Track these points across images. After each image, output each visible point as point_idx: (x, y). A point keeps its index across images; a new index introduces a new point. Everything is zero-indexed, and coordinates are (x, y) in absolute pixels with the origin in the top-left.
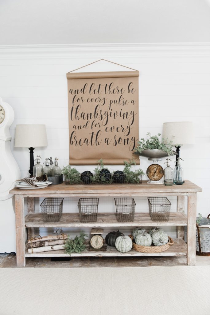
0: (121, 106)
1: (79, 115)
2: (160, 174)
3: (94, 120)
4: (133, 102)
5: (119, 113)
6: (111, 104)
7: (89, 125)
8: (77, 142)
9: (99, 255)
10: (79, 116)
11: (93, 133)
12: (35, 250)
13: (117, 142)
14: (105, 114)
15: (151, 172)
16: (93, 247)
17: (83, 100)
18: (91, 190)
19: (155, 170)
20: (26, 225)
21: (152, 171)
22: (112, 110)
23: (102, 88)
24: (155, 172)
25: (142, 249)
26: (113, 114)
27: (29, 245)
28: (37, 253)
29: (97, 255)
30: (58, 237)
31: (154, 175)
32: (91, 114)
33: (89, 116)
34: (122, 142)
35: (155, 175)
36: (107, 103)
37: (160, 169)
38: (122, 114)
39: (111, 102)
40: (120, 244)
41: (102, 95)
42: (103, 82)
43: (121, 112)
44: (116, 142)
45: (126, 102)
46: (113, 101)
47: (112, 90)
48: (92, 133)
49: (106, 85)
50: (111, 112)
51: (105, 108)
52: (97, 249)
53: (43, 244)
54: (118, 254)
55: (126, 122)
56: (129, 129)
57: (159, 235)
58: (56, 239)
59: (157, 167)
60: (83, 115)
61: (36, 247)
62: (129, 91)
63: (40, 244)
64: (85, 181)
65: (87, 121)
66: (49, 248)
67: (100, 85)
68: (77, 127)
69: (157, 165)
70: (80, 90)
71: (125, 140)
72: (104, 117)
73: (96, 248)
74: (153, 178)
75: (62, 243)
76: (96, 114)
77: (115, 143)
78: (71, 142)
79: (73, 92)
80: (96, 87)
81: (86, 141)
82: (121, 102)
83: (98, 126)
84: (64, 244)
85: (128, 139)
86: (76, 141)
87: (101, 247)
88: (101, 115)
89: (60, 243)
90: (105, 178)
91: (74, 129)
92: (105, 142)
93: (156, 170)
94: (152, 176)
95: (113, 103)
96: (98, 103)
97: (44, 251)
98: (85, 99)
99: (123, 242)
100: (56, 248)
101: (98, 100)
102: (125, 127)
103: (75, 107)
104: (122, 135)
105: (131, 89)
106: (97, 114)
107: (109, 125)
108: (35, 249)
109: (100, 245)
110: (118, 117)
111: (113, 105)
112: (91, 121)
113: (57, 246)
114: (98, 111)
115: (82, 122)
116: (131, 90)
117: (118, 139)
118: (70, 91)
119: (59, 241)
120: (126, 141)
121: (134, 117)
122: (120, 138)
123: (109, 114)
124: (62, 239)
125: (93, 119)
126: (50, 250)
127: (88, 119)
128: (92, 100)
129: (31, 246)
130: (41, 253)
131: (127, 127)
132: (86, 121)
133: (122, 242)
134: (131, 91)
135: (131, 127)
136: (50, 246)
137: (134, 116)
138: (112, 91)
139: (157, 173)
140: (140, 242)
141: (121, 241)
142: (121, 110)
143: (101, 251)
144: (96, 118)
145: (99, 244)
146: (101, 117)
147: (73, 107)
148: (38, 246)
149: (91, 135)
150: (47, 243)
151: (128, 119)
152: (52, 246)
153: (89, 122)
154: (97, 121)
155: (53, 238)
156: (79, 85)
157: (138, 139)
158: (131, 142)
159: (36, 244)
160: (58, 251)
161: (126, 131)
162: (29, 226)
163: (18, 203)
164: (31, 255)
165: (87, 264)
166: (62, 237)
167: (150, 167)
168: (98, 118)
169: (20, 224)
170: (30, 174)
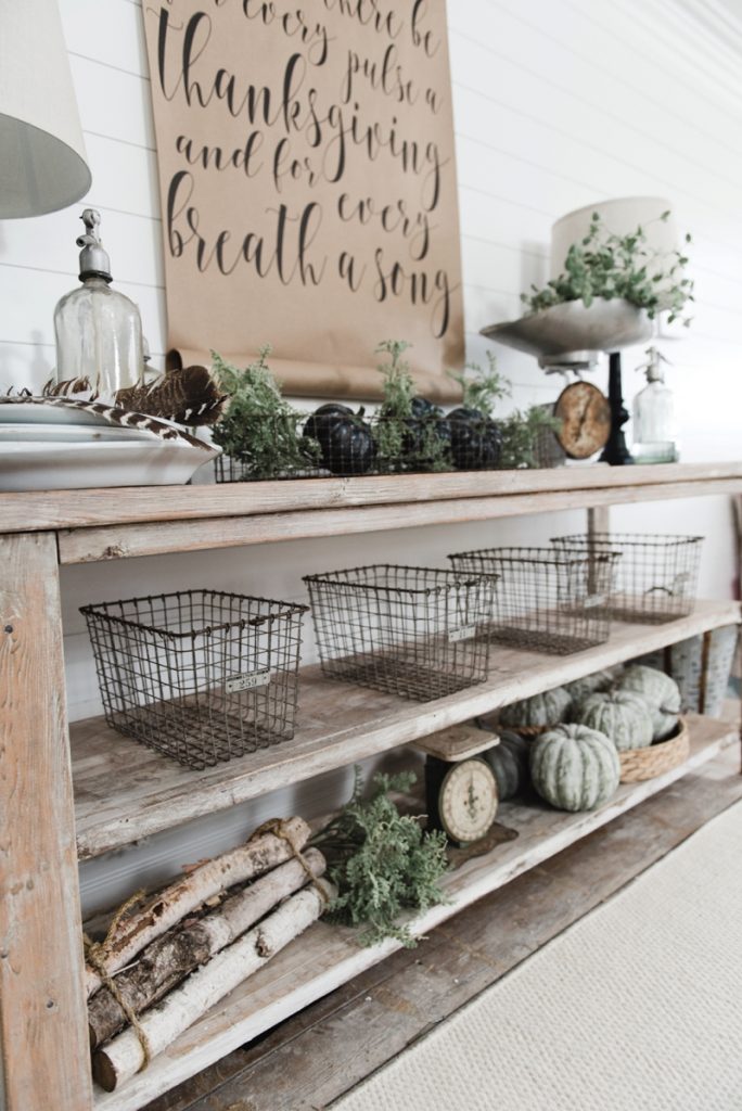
0: (393, 104)
1: (203, 74)
2: (599, 427)
3: (285, 134)
4: (431, 98)
5: (385, 135)
6: (354, 75)
7: (263, 154)
8: (202, 244)
9: (519, 866)
10: (208, 89)
11: (283, 208)
12: (160, 1027)
13: (388, 283)
14: (330, 117)
15: (567, 420)
19: (581, 408)
20: (88, 838)
21: (574, 414)
22: (357, 107)
24: (582, 420)
25: (642, 765)
26: (362, 132)
27: (103, 1017)
28: (175, 1050)
29: (511, 873)
30: (252, 856)
31: (578, 435)
32: (267, 92)
33: (259, 102)
34: (404, 284)
35: (584, 432)
37: (597, 403)
38: (398, 147)
41: (314, 6)
43: (393, 134)
44: (383, 280)
45: (409, 86)
46: (362, 63)
48: (278, 209)
50: (355, 119)
51: (329, 86)
52: (479, 841)
53: (199, 946)
54: (581, 826)
55: (414, 188)
56: (423, 227)
58: (248, 870)
59: (587, 398)
60: (223, 84)
61: (157, 1004)
62: (415, 39)
63: (183, 961)
65: (253, 128)
66: (244, 959)
68: (196, 151)
69: (588, 385)
71: (414, 277)
72: (329, 133)
73: (474, 837)
74: (577, 445)
75: (298, 886)
76: (291, 105)
77: (380, 286)
78: (171, 242)
81: (251, 249)
82: (392, 79)
83: (303, 174)
84: (307, 885)
85: (424, 276)
86: (196, 239)
87: (490, 822)
88: (312, 121)
89: (287, 891)
90: (443, 438)
91: (181, 162)
92: (342, 276)
93: (585, 410)
94: (572, 435)
95: (361, 70)
96: (293, 45)
97: (216, 998)
100: (279, 931)
101: (294, 24)
102: (411, 215)
103: (178, 20)
104: (401, 249)
105: (422, 29)
106: (298, 104)
107: (352, 188)
108: (155, 1016)
109: (486, 814)
110: (382, 151)
111: (360, 82)
112: (269, 136)
113: (276, 917)
114: (299, 94)
115: (221, 126)
116: (423, 35)
117: (390, 271)
119: (276, 876)
120: (419, 288)
121: (438, 175)
122: (397, 268)
123: (348, 125)
124: (283, 855)
125: (279, 128)
126: (258, 966)
127: (255, 120)
128: (269, 14)
129: (119, 1012)
130: (205, 1027)
131: (420, 214)
132: (244, 126)
134: (423, 42)
135: (433, 218)
136: (238, 939)
137: (441, 170)
138: (353, 7)
139: (589, 422)
142: (395, 121)
143: (499, 841)
144: (292, 126)
145: (482, 809)
146: (314, 128)
147: (164, 13)
148: (175, 979)
149: (276, 216)
150: (217, 930)
151: (420, 177)
152: (252, 938)
153: (258, 137)
154: (299, 144)
155: (228, 879)
157: (459, 285)
158: (435, 295)
159: (158, 976)
160: (292, 950)
161: (416, 230)
162: (112, 834)
163: (9, 630)
164: (134, 1093)
165: (459, 949)
166: (277, 849)
167: (565, 396)
168: (303, 132)
169: (42, 848)
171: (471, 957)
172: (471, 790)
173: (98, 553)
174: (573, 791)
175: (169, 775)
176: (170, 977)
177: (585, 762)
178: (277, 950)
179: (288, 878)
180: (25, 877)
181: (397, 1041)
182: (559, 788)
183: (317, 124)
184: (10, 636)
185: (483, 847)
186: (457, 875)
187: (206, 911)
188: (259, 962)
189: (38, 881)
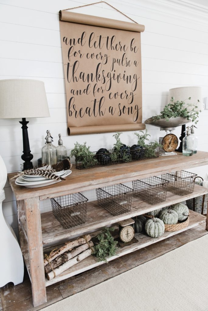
0: (125, 68)
1: (77, 75)
2: (175, 144)
3: (96, 83)
4: (135, 63)
5: (122, 76)
6: (114, 64)
7: (91, 89)
8: (76, 112)
9: (136, 249)
10: (78, 77)
11: (95, 100)
12: (58, 271)
13: (122, 111)
15: (165, 143)
16: (124, 241)
17: (81, 55)
19: (170, 140)
20: (44, 242)
21: (167, 142)
22: (115, 71)
23: (104, 41)
24: (170, 143)
26: (116, 76)
27: (48, 269)
28: (60, 275)
29: (134, 250)
30: (79, 242)
31: (168, 147)
32: (92, 74)
33: (90, 77)
34: (126, 110)
35: (170, 146)
36: (110, 62)
37: (174, 138)
38: (126, 78)
39: (114, 61)
40: (156, 229)
41: (104, 50)
42: (106, 33)
43: (124, 75)
44: (120, 111)
45: (129, 62)
46: (116, 60)
47: (114, 45)
48: (94, 100)
49: (108, 37)
50: (114, 74)
51: (106, 68)
52: (129, 242)
53: (66, 258)
55: (130, 87)
56: (132, 96)
58: (78, 245)
59: (172, 138)
60: (82, 76)
61: (58, 267)
62: (132, 49)
63: (62, 261)
65: (88, 84)
66: (74, 261)
67: (101, 36)
68: (75, 92)
69: (172, 134)
70: (78, 40)
71: (129, 108)
72: (107, 79)
73: (127, 241)
74: (168, 149)
75: (87, 248)
77: (120, 112)
78: (69, 113)
79: (68, 41)
80: (95, 38)
81: (88, 111)
82: (124, 62)
83: (100, 91)
84: (89, 248)
85: (132, 107)
86: (75, 111)
87: (132, 239)
88: (103, 77)
89: (85, 249)
91: (72, 95)
92: (110, 112)
93: (171, 141)
94: (167, 147)
95: (116, 62)
96: (99, 61)
97: (68, 268)
98: (84, 53)
100: (82, 257)
101: (99, 56)
102: (129, 93)
103: (72, 64)
104: (125, 102)
105: (133, 47)
106: (99, 75)
107: (113, 91)
108: (57, 269)
110: (121, 80)
111: (116, 64)
112: (92, 84)
113: (82, 254)
114: (100, 72)
115: (81, 85)
116: (133, 48)
117: (123, 108)
118: (65, 40)
119: (83, 246)
120: (130, 110)
121: (136, 80)
122: (124, 107)
123: (112, 76)
124: (85, 242)
125: (95, 82)
127: (89, 82)
128: (93, 56)
129: (51, 268)
130: (66, 272)
131: (131, 93)
132: (86, 83)
134: (133, 50)
136: (74, 258)
138: (115, 47)
139: (172, 144)
140: (170, 222)
142: (125, 72)
143: (133, 243)
144: (98, 80)
145: (130, 236)
146: (103, 79)
147: (69, 64)
148: (61, 264)
149: (94, 102)
151: (132, 83)
152: (76, 258)
153: (90, 85)
154: (100, 84)
155: (73, 246)
156: (76, 32)
157: (141, 108)
158: (134, 111)
159: (58, 263)
160: (85, 260)
161: (130, 97)
162: (49, 241)
163: (32, 211)
164: (53, 281)
165: (121, 264)
166: (84, 241)
167: (165, 138)
168: (101, 81)
169: (37, 244)
170: (24, 162)
171: (123, 266)
172: (128, 232)
173: (46, 198)
174: (152, 233)
175: (61, 229)
176: (60, 263)
177: (155, 228)
178: (81, 260)
179: (85, 247)
180: (34, 248)
181: (103, 279)
182: (149, 233)
183: (104, 78)
184: (32, 212)
185: (129, 244)
186: (121, 249)
187: (69, 252)
188: (77, 262)
189: (36, 249)
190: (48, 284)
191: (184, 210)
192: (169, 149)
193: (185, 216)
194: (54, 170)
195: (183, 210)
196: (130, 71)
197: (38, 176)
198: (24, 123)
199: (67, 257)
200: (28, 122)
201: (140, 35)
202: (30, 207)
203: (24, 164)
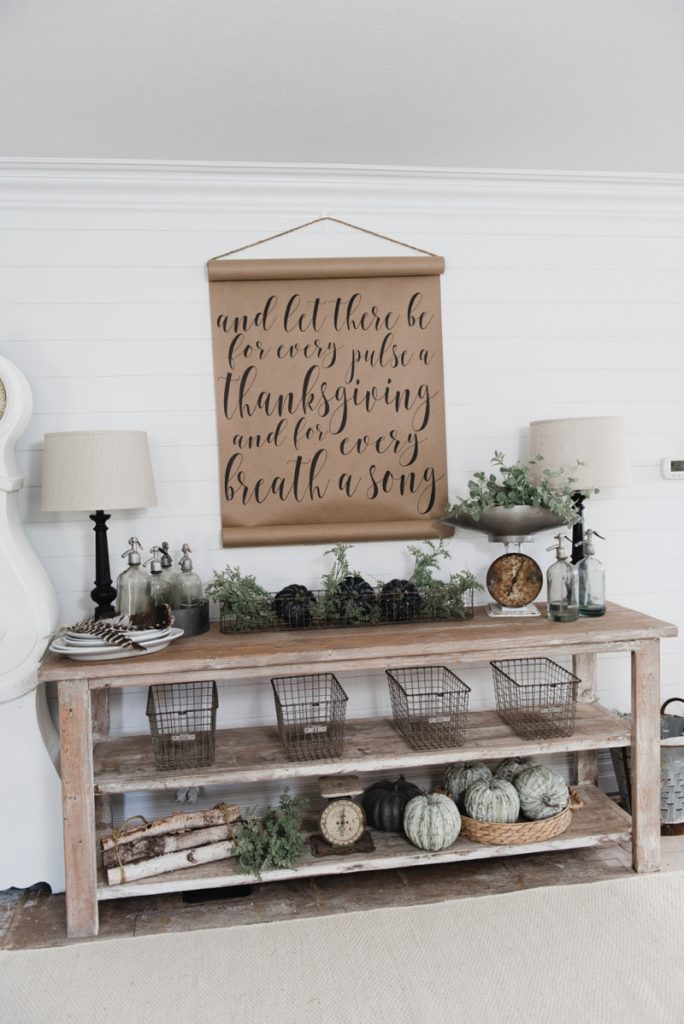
0: (389, 371)
1: (251, 399)
2: (531, 585)
3: (304, 415)
4: (424, 356)
5: (381, 393)
6: (356, 364)
7: (287, 432)
8: (246, 489)
9: (356, 866)
10: (253, 403)
11: (300, 459)
12: (132, 872)
13: (380, 486)
14: (337, 396)
15: (500, 580)
16: (331, 840)
17: (262, 351)
18: (330, 652)
19: (514, 572)
20: (100, 787)
21: (506, 577)
22: (358, 382)
23: (326, 311)
24: (514, 581)
25: (492, 834)
26: (361, 396)
27: (109, 858)
28: (138, 881)
29: (349, 869)
30: (204, 817)
31: (510, 590)
32: (291, 395)
33: (285, 403)
34: (394, 484)
35: (515, 589)
36: (344, 360)
37: (529, 567)
38: (392, 396)
39: (356, 357)
40: (423, 823)
41: (327, 333)
42: (329, 293)
43: (387, 389)
44: (375, 484)
45: (403, 355)
46: (363, 354)
47: (356, 317)
48: (296, 459)
49: (339, 300)
50: (356, 390)
51: (337, 377)
52: (344, 847)
53: (158, 845)
54: (418, 858)
55: (406, 421)
56: (413, 442)
57: (540, 782)
58: (200, 822)
59: (519, 565)
60: (263, 401)
61: (136, 862)
62: (411, 320)
63: (150, 849)
64: (293, 619)
65: (281, 419)
66: (181, 860)
67: (317, 301)
68: (245, 441)
69: (520, 555)
70: (254, 318)
71: (403, 477)
72: (335, 405)
73: (341, 843)
74: (509, 598)
75: (224, 838)
76: (308, 398)
77: (372, 489)
78: (227, 492)
79: (230, 323)
80: (304, 307)
81: (278, 486)
82: (388, 355)
83: (315, 435)
84: (229, 839)
85: (413, 475)
86: (243, 488)
87: (355, 839)
88: (323, 401)
89: (216, 838)
90: (360, 606)
91: (235, 449)
92: (341, 488)
93: (517, 573)
94: (505, 592)
95: (363, 359)
96: (313, 360)
97: (162, 870)
98: (270, 346)
99: (434, 817)
100: (203, 855)
101: (312, 349)
102: (402, 437)
103: (237, 376)
104: (392, 462)
105: (416, 314)
106: (313, 395)
107: (352, 433)
108: (132, 866)
109: (353, 833)
110: (378, 404)
111: (362, 366)
112: (291, 421)
113: (206, 848)
114: (314, 388)
115: (261, 423)
116: (417, 317)
117: (383, 476)
118: (220, 322)
119: (213, 830)
120: (407, 484)
121: (429, 403)
122: (388, 474)
123: (350, 395)
124: (221, 821)
125: (299, 413)
126: (184, 866)
127: (283, 413)
128: (294, 351)
129: (115, 858)
130: (155, 879)
131: (410, 436)
132: (275, 419)
133: (431, 818)
134: (417, 322)
135: (421, 436)
136: (181, 850)
137: (431, 401)
138: (358, 322)
139: (520, 582)
140: (484, 812)
141: (426, 813)
142: (389, 381)
143: (359, 851)
144: (308, 409)
145: (350, 829)
146: (324, 406)
147: (229, 375)
148: (143, 855)
149: (295, 464)
150: (171, 844)
151: (412, 411)
152: (189, 852)
153: (284, 422)
154: (313, 418)
155: (189, 823)
156: (250, 302)
157: (444, 476)
158: (422, 485)
159: (135, 851)
160: (211, 865)
161: (407, 450)
162: (112, 788)
163: (71, 710)
164: (118, 891)
165: (314, 900)
166: (219, 817)
167: (497, 565)
168: (316, 410)
169: (79, 786)
170: (96, 605)
171: (314, 905)
172: (343, 816)
173: (102, 686)
174: (413, 833)
175: (150, 770)
176: (140, 853)
177: (422, 819)
178: (200, 862)
179: (217, 833)
180: (73, 795)
183: (326, 402)
184: (71, 713)
185: (343, 851)
186: (317, 859)
187: (175, 834)
188: (186, 863)
189: (78, 797)
190: (107, 894)
191: (543, 787)
192: (512, 597)
193: (548, 809)
194: (135, 627)
195: (539, 786)
196: (407, 378)
197: (88, 635)
198: (100, 519)
199: (162, 843)
200: (108, 517)
201: (439, 281)
202: (67, 700)
203: (97, 609)
